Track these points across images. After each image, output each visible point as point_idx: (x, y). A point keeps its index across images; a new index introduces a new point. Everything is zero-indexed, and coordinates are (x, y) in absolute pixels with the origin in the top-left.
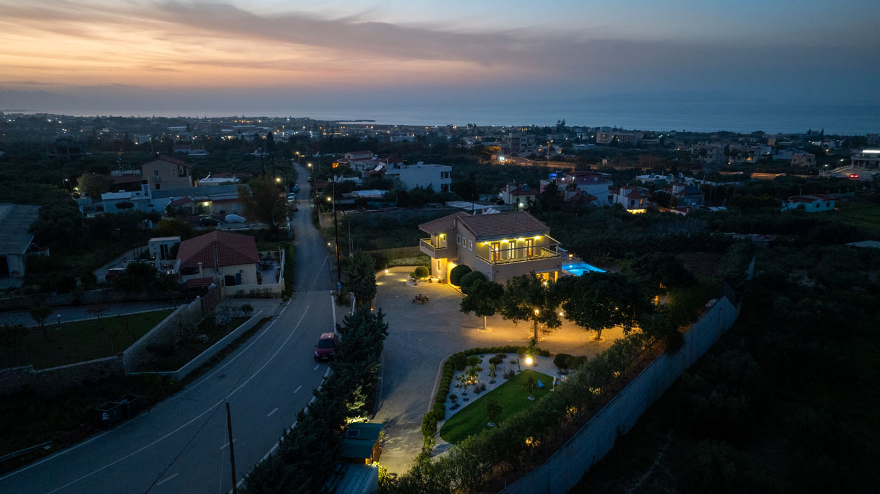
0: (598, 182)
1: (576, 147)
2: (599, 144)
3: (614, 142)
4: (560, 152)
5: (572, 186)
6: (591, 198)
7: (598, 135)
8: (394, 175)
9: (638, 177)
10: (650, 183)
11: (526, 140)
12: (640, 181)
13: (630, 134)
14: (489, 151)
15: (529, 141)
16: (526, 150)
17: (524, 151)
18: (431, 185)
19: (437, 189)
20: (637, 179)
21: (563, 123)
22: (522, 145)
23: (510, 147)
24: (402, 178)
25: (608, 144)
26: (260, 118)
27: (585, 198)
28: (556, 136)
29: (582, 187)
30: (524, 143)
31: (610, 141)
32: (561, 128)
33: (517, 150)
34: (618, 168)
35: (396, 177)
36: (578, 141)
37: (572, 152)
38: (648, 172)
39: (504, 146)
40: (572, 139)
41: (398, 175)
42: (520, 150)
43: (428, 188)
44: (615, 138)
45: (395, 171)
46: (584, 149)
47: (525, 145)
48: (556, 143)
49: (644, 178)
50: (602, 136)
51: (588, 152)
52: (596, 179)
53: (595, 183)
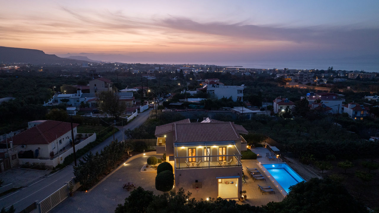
0: (336, 99)
1: (335, 80)
2: (350, 79)
3: (358, 78)
4: (326, 83)
5: (318, 101)
6: (328, 109)
7: (350, 74)
8: (211, 90)
9: (366, 97)
10: (373, 101)
11: (307, 76)
12: (367, 99)
13: (369, 74)
14: (285, 80)
15: (309, 76)
16: (307, 81)
17: (306, 81)
18: (231, 97)
19: (235, 99)
20: (365, 98)
21: (332, 68)
22: (305, 78)
23: (298, 79)
24: (216, 92)
25: (355, 79)
26: (194, 65)
27: (323, 109)
28: (326, 75)
29: (324, 102)
30: (306, 77)
31: (355, 78)
32: (330, 71)
33: (302, 81)
34: (355, 92)
35: (213, 91)
36: (338, 77)
37: (332, 83)
38: (374, 95)
39: (295, 78)
40: (335, 76)
41: (214, 91)
42: (304, 80)
43: (230, 98)
44: (359, 76)
45: (213, 89)
46: (339, 81)
47: (306, 78)
48: (325, 78)
49: (370, 98)
50: (352, 74)
51: (341, 83)
52: (334, 97)
53: (334, 100)
